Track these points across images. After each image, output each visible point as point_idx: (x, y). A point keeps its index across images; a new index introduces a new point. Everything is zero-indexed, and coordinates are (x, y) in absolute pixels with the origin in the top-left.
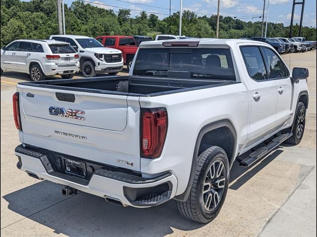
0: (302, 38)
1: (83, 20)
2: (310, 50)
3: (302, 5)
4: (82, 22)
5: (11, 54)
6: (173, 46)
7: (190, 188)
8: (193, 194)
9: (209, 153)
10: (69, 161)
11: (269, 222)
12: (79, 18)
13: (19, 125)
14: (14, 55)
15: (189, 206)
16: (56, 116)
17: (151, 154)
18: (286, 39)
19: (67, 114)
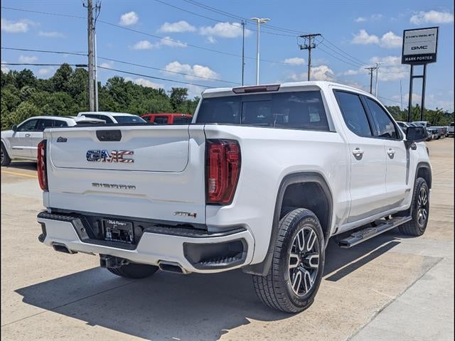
0: (426, 122)
1: (122, 103)
2: (437, 139)
3: (422, 79)
4: (121, 105)
5: (24, 136)
6: (246, 91)
7: (271, 255)
8: (276, 267)
9: (296, 214)
10: (111, 222)
11: (380, 312)
12: (117, 101)
13: (44, 184)
14: (28, 137)
15: (270, 285)
16: (95, 163)
17: (220, 199)
18: (404, 123)
19: (110, 157)
